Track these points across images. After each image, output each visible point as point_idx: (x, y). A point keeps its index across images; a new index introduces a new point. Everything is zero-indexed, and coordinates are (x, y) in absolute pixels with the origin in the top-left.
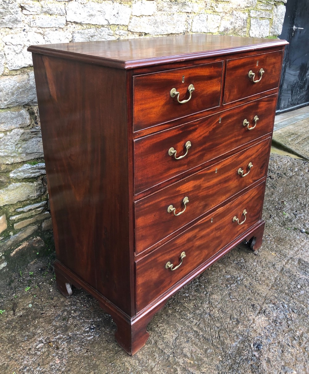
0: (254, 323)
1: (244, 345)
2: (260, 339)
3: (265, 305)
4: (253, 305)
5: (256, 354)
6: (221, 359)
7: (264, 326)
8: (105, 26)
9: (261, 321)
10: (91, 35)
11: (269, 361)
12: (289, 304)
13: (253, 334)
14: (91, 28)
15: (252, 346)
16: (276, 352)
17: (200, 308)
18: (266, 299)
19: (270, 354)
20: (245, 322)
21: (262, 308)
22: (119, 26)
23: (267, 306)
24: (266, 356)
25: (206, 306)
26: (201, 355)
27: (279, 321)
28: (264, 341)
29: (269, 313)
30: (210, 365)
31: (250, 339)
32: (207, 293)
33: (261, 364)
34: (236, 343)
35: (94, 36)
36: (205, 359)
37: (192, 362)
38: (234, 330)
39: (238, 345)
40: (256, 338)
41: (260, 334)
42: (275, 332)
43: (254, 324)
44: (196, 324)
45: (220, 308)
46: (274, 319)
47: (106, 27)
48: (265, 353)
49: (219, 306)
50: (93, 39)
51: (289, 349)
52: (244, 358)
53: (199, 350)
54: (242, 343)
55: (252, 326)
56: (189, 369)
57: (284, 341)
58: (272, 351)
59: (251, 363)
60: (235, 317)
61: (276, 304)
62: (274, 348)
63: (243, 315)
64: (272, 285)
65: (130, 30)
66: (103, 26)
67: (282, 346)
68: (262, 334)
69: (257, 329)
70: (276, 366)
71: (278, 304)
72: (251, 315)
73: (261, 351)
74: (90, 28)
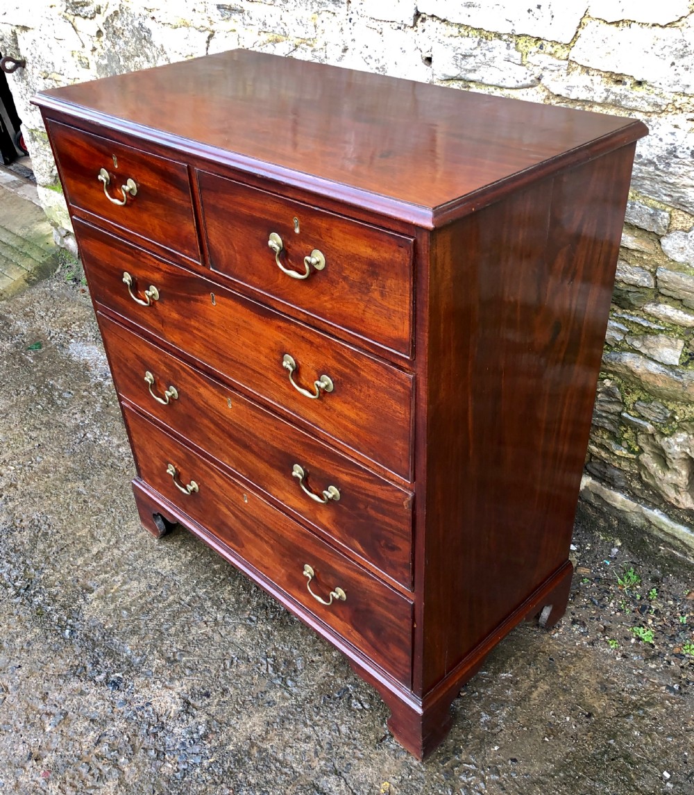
0: (163, 686)
1: (123, 663)
2: (127, 690)
3: (205, 717)
4: (208, 695)
5: (102, 677)
6: (106, 627)
7: (153, 703)
8: (505, 37)
9: (166, 700)
10: (463, 53)
11: (82, 693)
12: (199, 769)
13: (139, 680)
14: (470, 36)
15: (117, 675)
16: (94, 709)
17: (215, 607)
18: (221, 724)
19: (95, 699)
20: (170, 672)
21: (197, 710)
22: (545, 42)
23: (201, 721)
24: (92, 691)
25: (218, 616)
26: (121, 602)
27: (161, 734)
28: (122, 696)
29: (183, 721)
30: (101, 612)
31: (131, 674)
32: (251, 620)
33: (81, 681)
34: (129, 652)
35: (470, 56)
36: (112, 606)
37: (112, 591)
38: (155, 652)
39: (125, 655)
40: (131, 683)
41: (137, 692)
42: (135, 718)
43: (160, 687)
44: (181, 599)
45: (209, 638)
46: (168, 727)
47: (505, 40)
48: (99, 691)
49: (217, 638)
50: (463, 62)
51: (95, 732)
52: (100, 659)
53: (130, 600)
54: (128, 660)
55: (158, 682)
56: (103, 587)
57: (114, 729)
58: (99, 704)
59: (89, 667)
60: (184, 659)
61: (205, 740)
62: (104, 708)
63: (187, 671)
64: (266, 750)
65: (573, 60)
66: (499, 36)
67: (103, 723)
68: (136, 696)
69: (149, 690)
70: (69, 702)
71: (205, 744)
72: (182, 686)
73: (104, 686)
74: (468, 36)
